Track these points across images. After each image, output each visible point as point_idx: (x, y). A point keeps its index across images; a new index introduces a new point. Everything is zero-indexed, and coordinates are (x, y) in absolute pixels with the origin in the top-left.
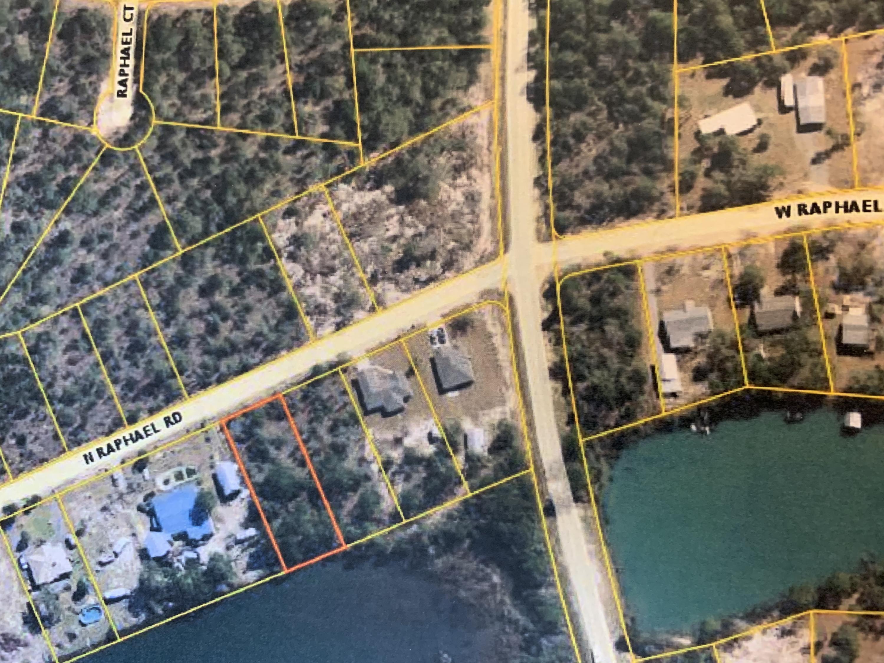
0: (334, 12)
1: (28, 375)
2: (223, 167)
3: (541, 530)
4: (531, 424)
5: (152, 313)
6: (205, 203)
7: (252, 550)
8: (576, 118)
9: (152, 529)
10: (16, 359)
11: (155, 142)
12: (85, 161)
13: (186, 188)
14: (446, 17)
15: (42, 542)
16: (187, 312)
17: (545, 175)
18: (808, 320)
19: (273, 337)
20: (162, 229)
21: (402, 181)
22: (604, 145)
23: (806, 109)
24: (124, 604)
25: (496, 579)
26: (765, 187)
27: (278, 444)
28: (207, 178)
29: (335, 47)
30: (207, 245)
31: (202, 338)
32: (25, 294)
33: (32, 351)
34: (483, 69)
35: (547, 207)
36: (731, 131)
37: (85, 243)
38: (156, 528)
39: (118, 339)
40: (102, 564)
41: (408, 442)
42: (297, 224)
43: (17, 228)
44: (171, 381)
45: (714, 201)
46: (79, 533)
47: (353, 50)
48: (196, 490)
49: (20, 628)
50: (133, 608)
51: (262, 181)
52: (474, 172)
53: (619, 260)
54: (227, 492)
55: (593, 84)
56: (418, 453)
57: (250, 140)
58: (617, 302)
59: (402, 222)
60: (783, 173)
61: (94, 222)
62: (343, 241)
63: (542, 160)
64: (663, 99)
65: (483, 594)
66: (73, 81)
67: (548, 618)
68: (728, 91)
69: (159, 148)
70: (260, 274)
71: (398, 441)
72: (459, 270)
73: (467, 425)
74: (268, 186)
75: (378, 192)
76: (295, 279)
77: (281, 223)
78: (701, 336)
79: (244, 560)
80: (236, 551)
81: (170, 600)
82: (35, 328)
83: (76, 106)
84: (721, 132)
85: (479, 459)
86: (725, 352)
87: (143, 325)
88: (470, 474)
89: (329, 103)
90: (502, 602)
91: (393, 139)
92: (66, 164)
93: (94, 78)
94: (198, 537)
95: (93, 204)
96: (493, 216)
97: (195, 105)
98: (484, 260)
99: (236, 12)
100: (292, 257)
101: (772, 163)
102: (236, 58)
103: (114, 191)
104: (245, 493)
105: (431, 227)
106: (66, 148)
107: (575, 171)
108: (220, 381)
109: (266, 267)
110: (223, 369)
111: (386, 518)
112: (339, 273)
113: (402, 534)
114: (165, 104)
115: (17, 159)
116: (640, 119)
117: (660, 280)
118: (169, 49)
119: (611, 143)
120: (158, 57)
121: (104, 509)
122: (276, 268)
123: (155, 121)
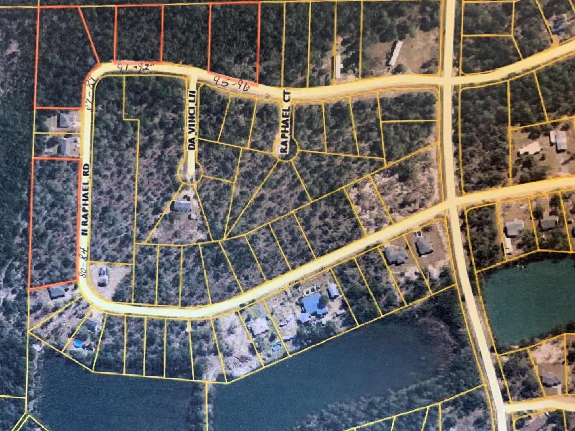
0: (372, 106)
1: (248, 251)
2: (328, 168)
3: (460, 307)
4: (456, 268)
5: (301, 226)
6: (320, 182)
7: (344, 318)
8: (470, 149)
9: (302, 312)
10: (243, 245)
11: (299, 159)
12: (270, 166)
13: (313, 177)
14: (419, 109)
15: (256, 318)
16: (315, 226)
17: (459, 170)
18: (561, 224)
19: (350, 234)
20: (303, 193)
21: (401, 174)
22: (481, 159)
23: (560, 144)
24: (291, 342)
25: (443, 326)
26: (544, 174)
27: (354, 276)
28: (321, 173)
29: (372, 121)
30: (321, 200)
31: (321, 236)
32: (246, 220)
33: (251, 242)
34: (433, 129)
35: (460, 182)
36: (531, 153)
37: (271, 199)
38: (304, 311)
39: (286, 237)
40: (281, 326)
41: (406, 275)
42: (358, 190)
43: (242, 193)
44: (309, 252)
45: (525, 180)
46: (272, 314)
47: (381, 122)
48: (320, 295)
49: (248, 353)
50: (294, 343)
51: (344, 174)
52: (431, 169)
53: (488, 203)
54: (333, 296)
55: (477, 135)
56: (411, 279)
57: (338, 158)
58: (489, 218)
59: (402, 189)
60: (551, 169)
61: (275, 191)
62: (378, 196)
63: (458, 164)
64: (504, 140)
65: (437, 332)
66: (264, 134)
67: (464, 340)
68: (530, 137)
69: (301, 161)
70: (344, 210)
71: (402, 275)
72: (426, 208)
73: (430, 268)
74: (346, 176)
75: (391, 178)
76: (358, 212)
77: (352, 190)
78: (520, 232)
79: (341, 322)
80: (337, 319)
81: (309, 339)
82: (252, 232)
83: (265, 143)
84: (527, 153)
85: (436, 281)
86: (529, 236)
87: (296, 230)
88: (432, 287)
89: (371, 142)
90: (445, 335)
91: (397, 156)
92: (262, 167)
93: (272, 133)
94: (321, 314)
95: (274, 183)
96: (439, 187)
97: (315, 143)
98: (436, 203)
99: (331, 106)
100: (357, 204)
101: (547, 165)
102: (332, 125)
103: (283, 178)
104: (340, 296)
105: (414, 191)
106: (262, 161)
107: (470, 169)
108: (329, 252)
109: (347, 207)
110: (330, 247)
111: (398, 305)
112: (376, 209)
113: (405, 310)
114: (303, 143)
115: (242, 165)
116: (495, 149)
117: (504, 210)
118: (303, 121)
119: (484, 158)
120: (299, 124)
121: (282, 304)
122: (351, 208)
123: (299, 150)
